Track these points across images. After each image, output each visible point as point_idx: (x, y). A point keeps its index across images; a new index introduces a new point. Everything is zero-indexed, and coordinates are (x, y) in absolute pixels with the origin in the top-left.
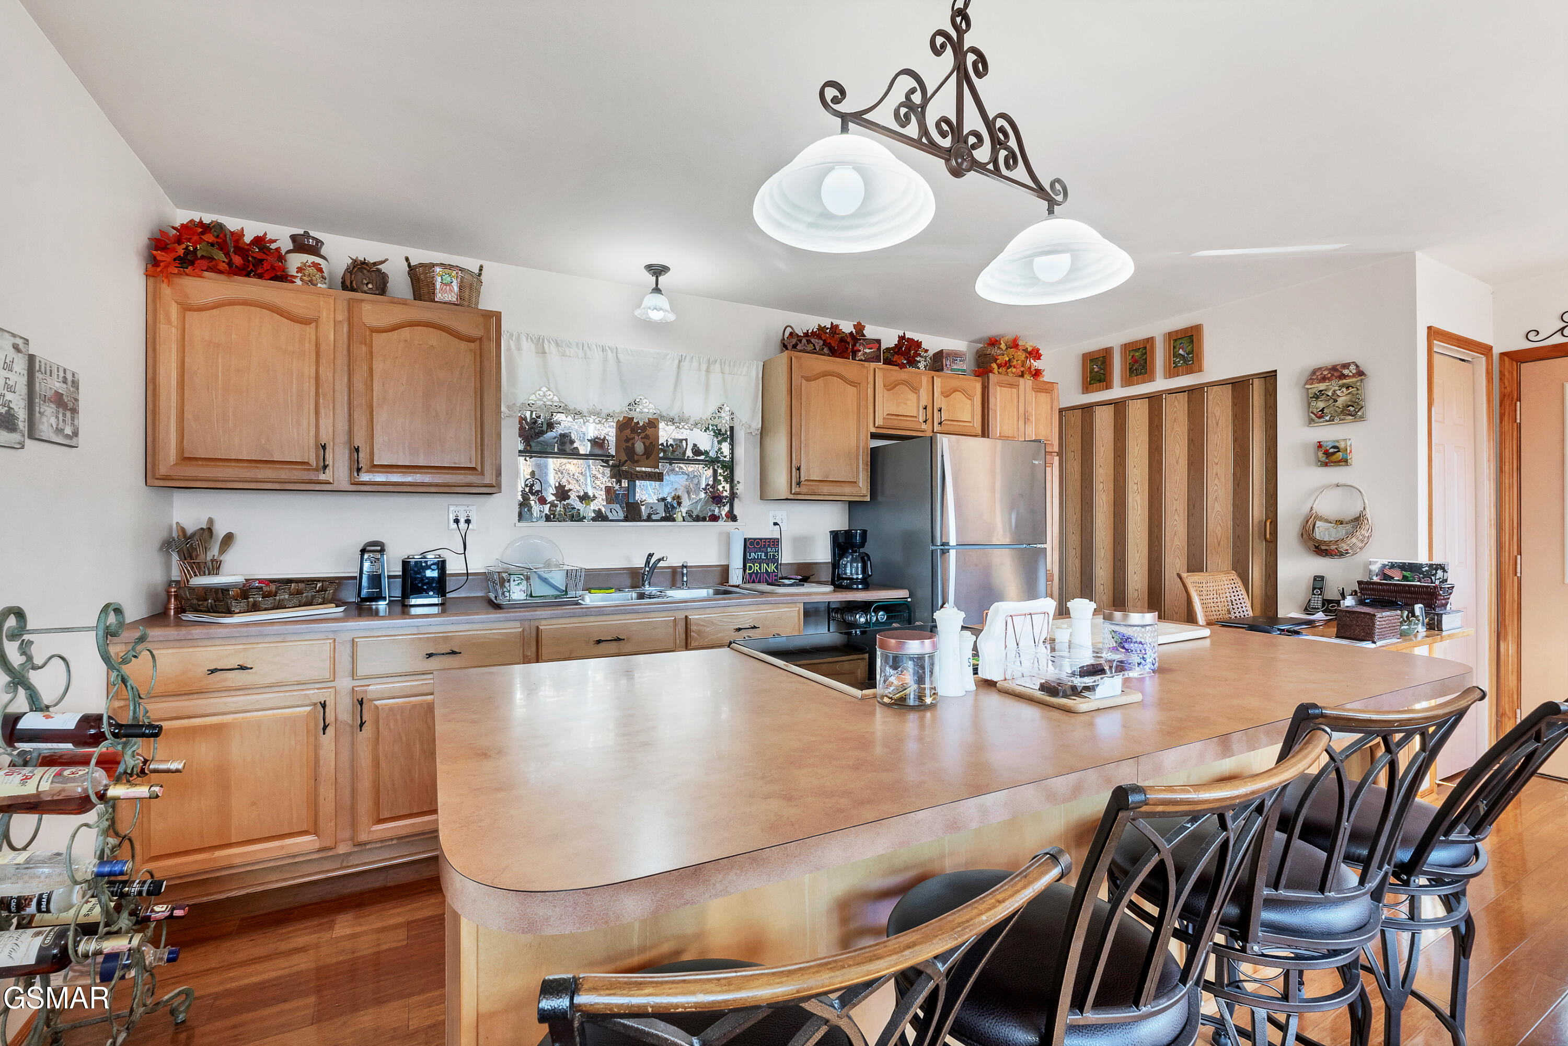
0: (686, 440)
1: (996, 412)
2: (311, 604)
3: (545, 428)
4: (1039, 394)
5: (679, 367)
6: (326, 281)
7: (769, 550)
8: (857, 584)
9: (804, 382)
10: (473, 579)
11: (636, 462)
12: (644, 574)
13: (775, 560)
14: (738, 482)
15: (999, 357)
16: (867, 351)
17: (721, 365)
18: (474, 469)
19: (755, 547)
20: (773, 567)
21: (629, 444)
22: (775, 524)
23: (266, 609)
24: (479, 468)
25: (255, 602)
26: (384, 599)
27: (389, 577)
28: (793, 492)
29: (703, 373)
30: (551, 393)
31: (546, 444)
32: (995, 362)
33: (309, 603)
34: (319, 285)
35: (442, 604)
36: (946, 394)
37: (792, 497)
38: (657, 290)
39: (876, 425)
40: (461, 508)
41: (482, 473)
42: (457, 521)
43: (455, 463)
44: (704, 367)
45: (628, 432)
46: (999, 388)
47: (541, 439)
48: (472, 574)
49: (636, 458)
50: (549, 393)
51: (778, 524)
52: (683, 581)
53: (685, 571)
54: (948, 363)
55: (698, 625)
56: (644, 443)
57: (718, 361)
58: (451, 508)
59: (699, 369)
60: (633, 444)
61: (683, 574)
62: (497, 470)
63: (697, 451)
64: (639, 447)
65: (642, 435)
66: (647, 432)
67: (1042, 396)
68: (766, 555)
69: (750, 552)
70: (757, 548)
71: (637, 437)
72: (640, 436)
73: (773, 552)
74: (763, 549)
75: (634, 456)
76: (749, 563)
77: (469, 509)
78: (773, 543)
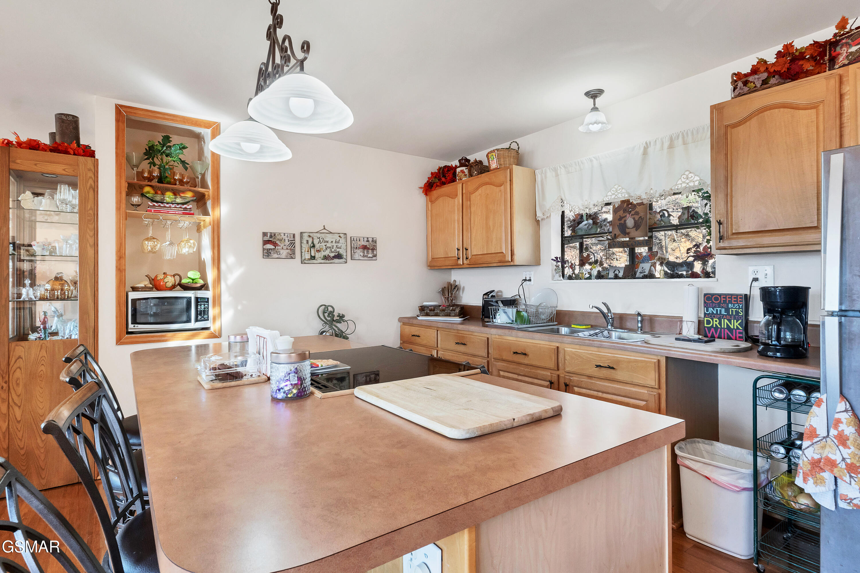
2: (450, 316)
5: (645, 154)
6: (467, 176)
7: (730, 306)
11: (627, 234)
13: (736, 316)
17: (684, 137)
18: (503, 253)
19: (713, 302)
20: (736, 324)
21: (622, 222)
22: (755, 279)
23: (432, 316)
25: (427, 312)
33: (449, 315)
34: (463, 179)
38: (595, 109)
40: (528, 273)
41: (506, 255)
44: (667, 145)
45: (621, 213)
49: (627, 231)
56: (634, 219)
59: (662, 148)
60: (625, 221)
64: (630, 222)
65: (633, 212)
66: (636, 210)
68: (727, 310)
69: (710, 307)
70: (715, 303)
71: (628, 215)
72: (631, 214)
73: (735, 308)
74: (725, 305)
75: (625, 230)
76: (707, 317)
77: (531, 273)
78: (735, 299)
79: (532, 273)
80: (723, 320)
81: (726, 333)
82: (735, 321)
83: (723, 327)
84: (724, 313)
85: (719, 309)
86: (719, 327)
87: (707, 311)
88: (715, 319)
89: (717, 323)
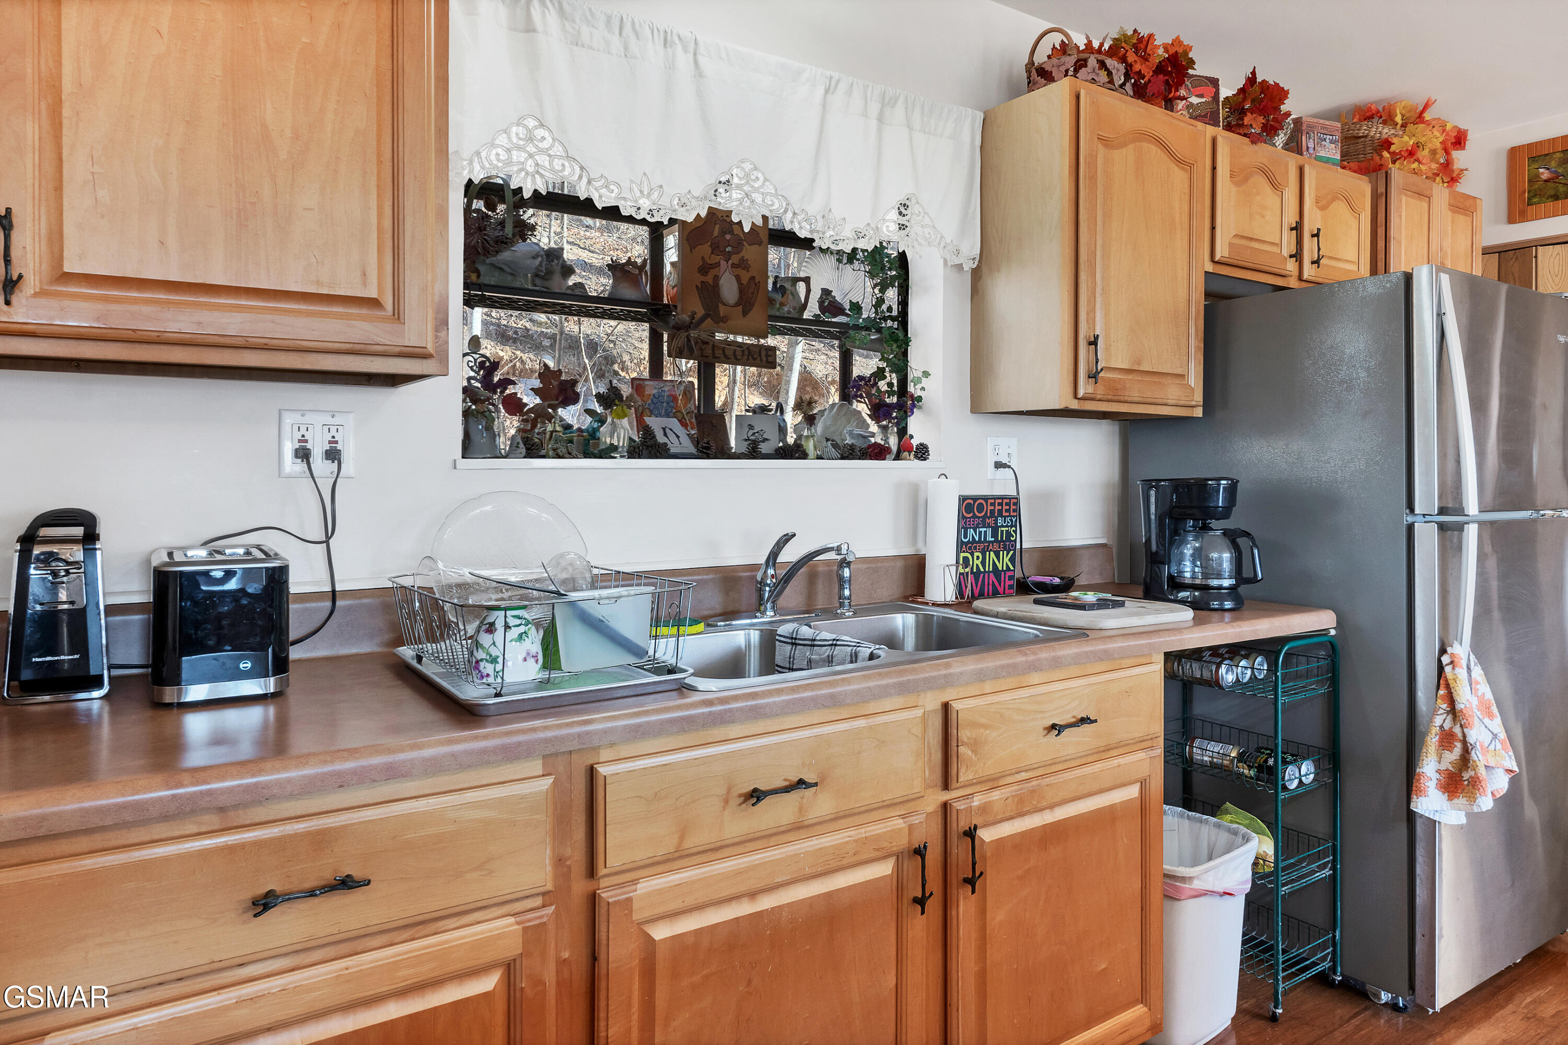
0: (807, 280)
1: (1400, 243)
3: (509, 230)
4: (1457, 215)
5: (824, 106)
7: (1000, 520)
8: (1222, 599)
9: (1101, 150)
10: (349, 609)
11: (721, 322)
12: (763, 583)
13: (1007, 543)
14: (926, 374)
15: (1395, 140)
16: (1194, 100)
17: (906, 108)
18: (374, 303)
19: (975, 516)
20: (1006, 560)
21: (709, 279)
22: (999, 465)
24: (388, 302)
26: (96, 682)
27: (112, 610)
28: (1081, 393)
29: (874, 124)
30: (546, 134)
31: (513, 270)
32: (1388, 149)
35: (274, 695)
36: (1323, 205)
37: (1074, 405)
39: (1217, 258)
40: (318, 420)
41: (397, 316)
42: (303, 454)
43: (318, 283)
44: (874, 108)
45: (705, 249)
46: (1404, 198)
47: (506, 255)
48: (350, 594)
49: (722, 310)
50: (540, 132)
51: (1005, 466)
52: (841, 597)
53: (847, 573)
54: (1311, 145)
55: (974, 725)
56: (738, 278)
57: (901, 99)
58: (289, 420)
59: (865, 114)
60: (717, 278)
61: (841, 580)
62: (438, 312)
63: (829, 304)
64: (729, 289)
65: (735, 259)
66: (743, 253)
67: (1462, 219)
68: (995, 533)
69: (970, 528)
70: (979, 518)
71: (723, 263)
72: (730, 262)
73: (1007, 526)
74: (991, 521)
75: (718, 307)
76: (964, 552)
77: (338, 420)
78: (1008, 507)
79: (349, 421)
80: (988, 553)
81: (991, 583)
82: (1005, 552)
83: (987, 570)
84: (991, 539)
85: (983, 530)
86: (982, 570)
87: (965, 537)
88: (976, 554)
89: (978, 562)
